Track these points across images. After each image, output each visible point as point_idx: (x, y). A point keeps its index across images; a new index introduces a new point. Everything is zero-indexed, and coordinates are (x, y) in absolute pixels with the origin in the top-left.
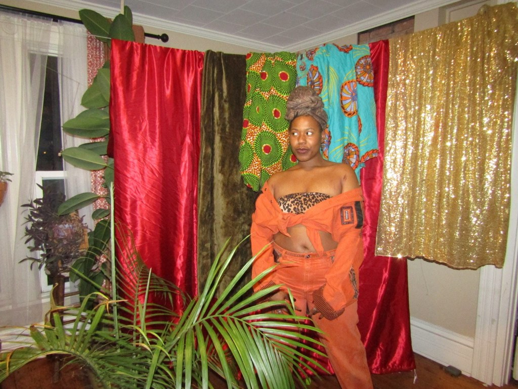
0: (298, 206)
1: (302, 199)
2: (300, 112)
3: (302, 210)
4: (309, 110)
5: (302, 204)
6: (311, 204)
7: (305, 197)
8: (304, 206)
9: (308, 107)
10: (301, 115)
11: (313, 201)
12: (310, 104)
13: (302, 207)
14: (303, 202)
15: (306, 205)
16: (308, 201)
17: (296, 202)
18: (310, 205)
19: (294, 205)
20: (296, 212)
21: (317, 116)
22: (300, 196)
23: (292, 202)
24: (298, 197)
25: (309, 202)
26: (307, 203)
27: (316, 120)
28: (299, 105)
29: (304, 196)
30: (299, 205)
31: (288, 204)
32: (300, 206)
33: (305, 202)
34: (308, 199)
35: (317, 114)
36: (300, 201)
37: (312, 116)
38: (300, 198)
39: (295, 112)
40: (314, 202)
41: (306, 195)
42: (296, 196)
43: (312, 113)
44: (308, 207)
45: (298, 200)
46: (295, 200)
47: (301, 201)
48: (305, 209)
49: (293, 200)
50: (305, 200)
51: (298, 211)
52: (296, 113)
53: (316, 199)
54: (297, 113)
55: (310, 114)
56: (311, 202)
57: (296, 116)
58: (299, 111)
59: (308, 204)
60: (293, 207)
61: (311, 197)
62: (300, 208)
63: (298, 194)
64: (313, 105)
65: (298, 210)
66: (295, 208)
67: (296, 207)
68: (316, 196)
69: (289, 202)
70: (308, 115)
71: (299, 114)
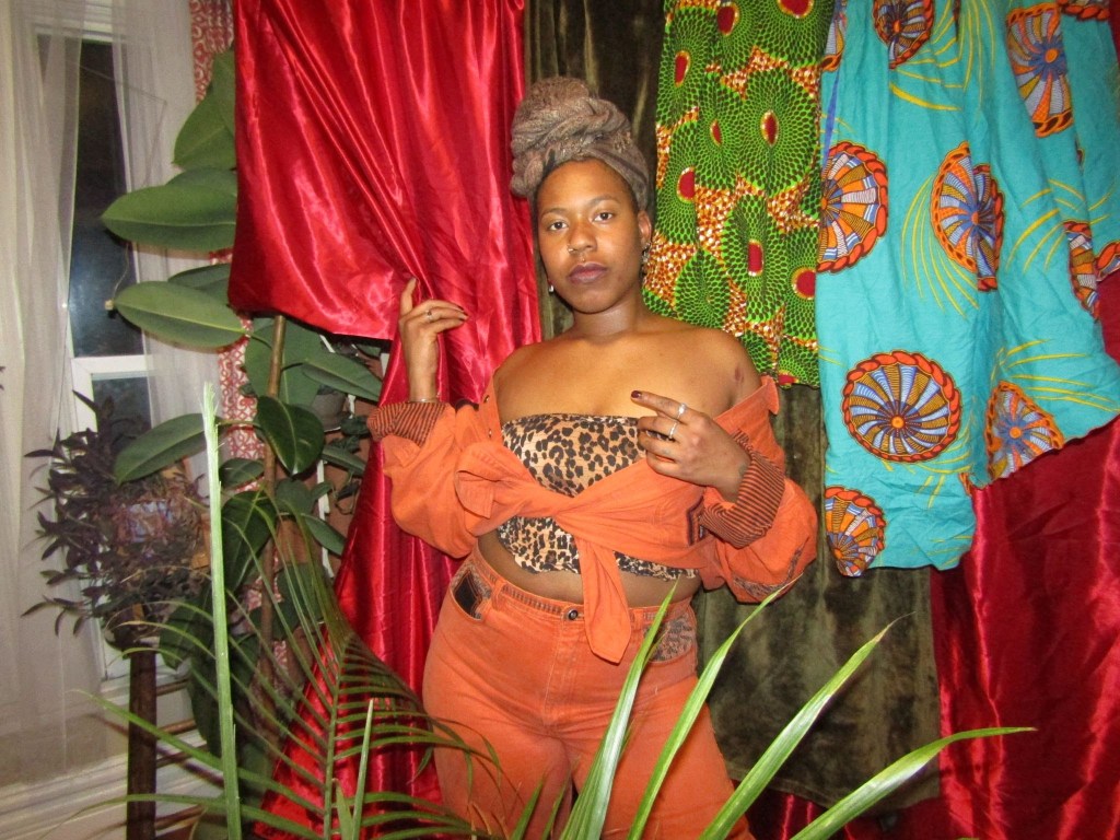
0: (558, 461)
1: (574, 437)
2: (563, 153)
3: (570, 475)
4: (588, 140)
5: (571, 453)
6: (604, 455)
7: (586, 431)
8: (579, 461)
10: (562, 164)
11: (612, 444)
12: (588, 121)
13: (570, 463)
14: (576, 448)
15: (587, 458)
16: (594, 444)
17: (551, 445)
18: (598, 458)
19: (544, 456)
20: (551, 479)
21: (616, 158)
22: (570, 425)
23: (539, 446)
24: (559, 427)
25: (598, 450)
26: (590, 450)
27: (616, 172)
28: (554, 125)
29: (584, 425)
30: (561, 456)
31: (528, 453)
32: (563, 461)
33: (582, 448)
34: (595, 436)
35: (613, 151)
36: (565, 443)
37: (602, 161)
38: (568, 432)
39: (543, 155)
40: (614, 450)
41: (592, 424)
42: (556, 421)
43: (596, 149)
44: (591, 467)
45: (558, 439)
46: (550, 438)
47: (570, 443)
48: (580, 471)
49: (541, 436)
50: (584, 438)
51: (558, 479)
52: (547, 158)
53: (625, 441)
54: (552, 154)
55: (594, 153)
56: (605, 448)
57: (550, 169)
58: (557, 148)
59: (593, 456)
60: (542, 463)
61: (607, 432)
62: (563, 468)
63: (565, 416)
64: (598, 123)
65: (559, 473)
66: (547, 468)
67: (553, 463)
68: (626, 428)
69: (530, 446)
70: (587, 158)
71: (559, 158)
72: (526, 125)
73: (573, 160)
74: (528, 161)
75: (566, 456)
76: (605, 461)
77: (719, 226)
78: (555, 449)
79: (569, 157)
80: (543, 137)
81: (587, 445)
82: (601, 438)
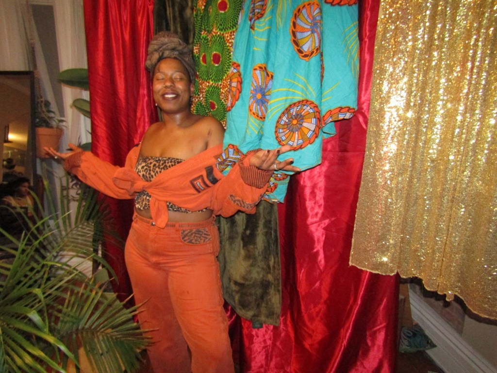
0: (146, 173)
1: (152, 165)
3: (150, 178)
4: (176, 53)
5: (150, 170)
7: (155, 163)
8: (152, 173)
9: (173, 49)
10: (165, 58)
13: (150, 174)
14: (152, 169)
15: (154, 172)
16: (157, 167)
17: (145, 167)
21: (186, 62)
22: (152, 161)
25: (157, 169)
26: (155, 169)
27: (185, 67)
28: (165, 44)
30: (147, 171)
32: (148, 173)
34: (157, 164)
35: (185, 59)
37: (181, 61)
38: (151, 163)
40: (161, 169)
42: (149, 160)
44: (155, 175)
46: (146, 166)
47: (150, 167)
49: (144, 164)
50: (155, 165)
52: (161, 54)
54: (163, 54)
55: (178, 57)
56: (159, 168)
57: (161, 59)
58: (165, 52)
59: (155, 171)
62: (148, 176)
64: (181, 48)
66: (143, 175)
67: (145, 173)
68: (167, 162)
69: (140, 168)
70: (175, 58)
71: (165, 55)
72: (155, 42)
73: (169, 57)
74: (153, 55)
75: (148, 171)
76: (159, 172)
77: (204, 94)
78: (146, 169)
79: (169, 56)
80: (160, 48)
81: (155, 168)
82: (159, 165)
